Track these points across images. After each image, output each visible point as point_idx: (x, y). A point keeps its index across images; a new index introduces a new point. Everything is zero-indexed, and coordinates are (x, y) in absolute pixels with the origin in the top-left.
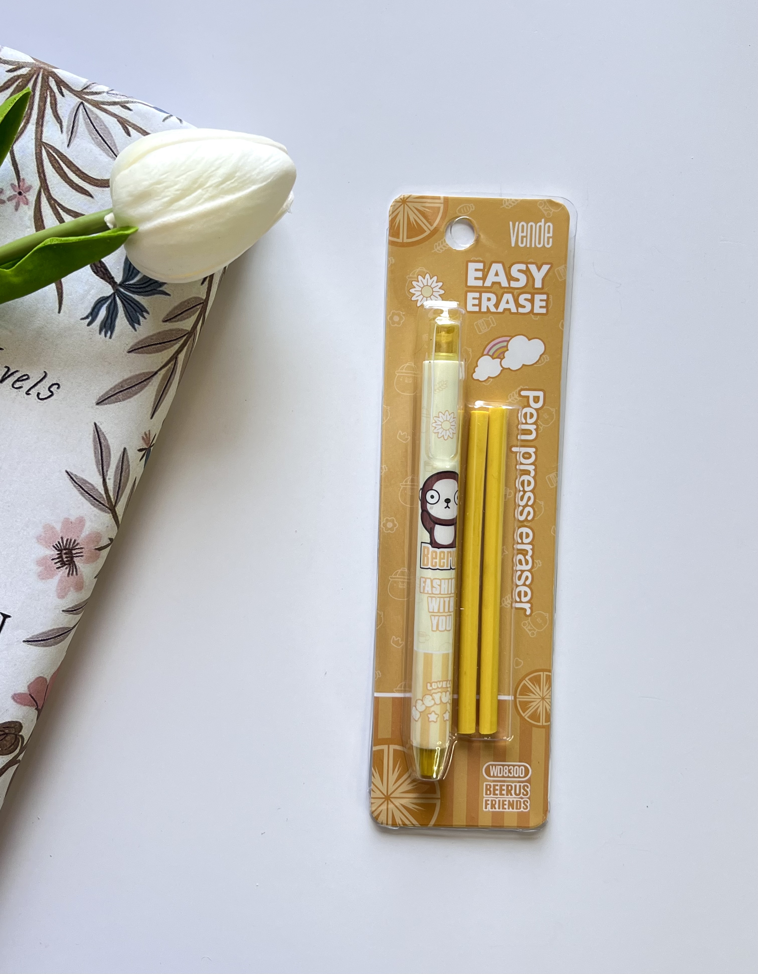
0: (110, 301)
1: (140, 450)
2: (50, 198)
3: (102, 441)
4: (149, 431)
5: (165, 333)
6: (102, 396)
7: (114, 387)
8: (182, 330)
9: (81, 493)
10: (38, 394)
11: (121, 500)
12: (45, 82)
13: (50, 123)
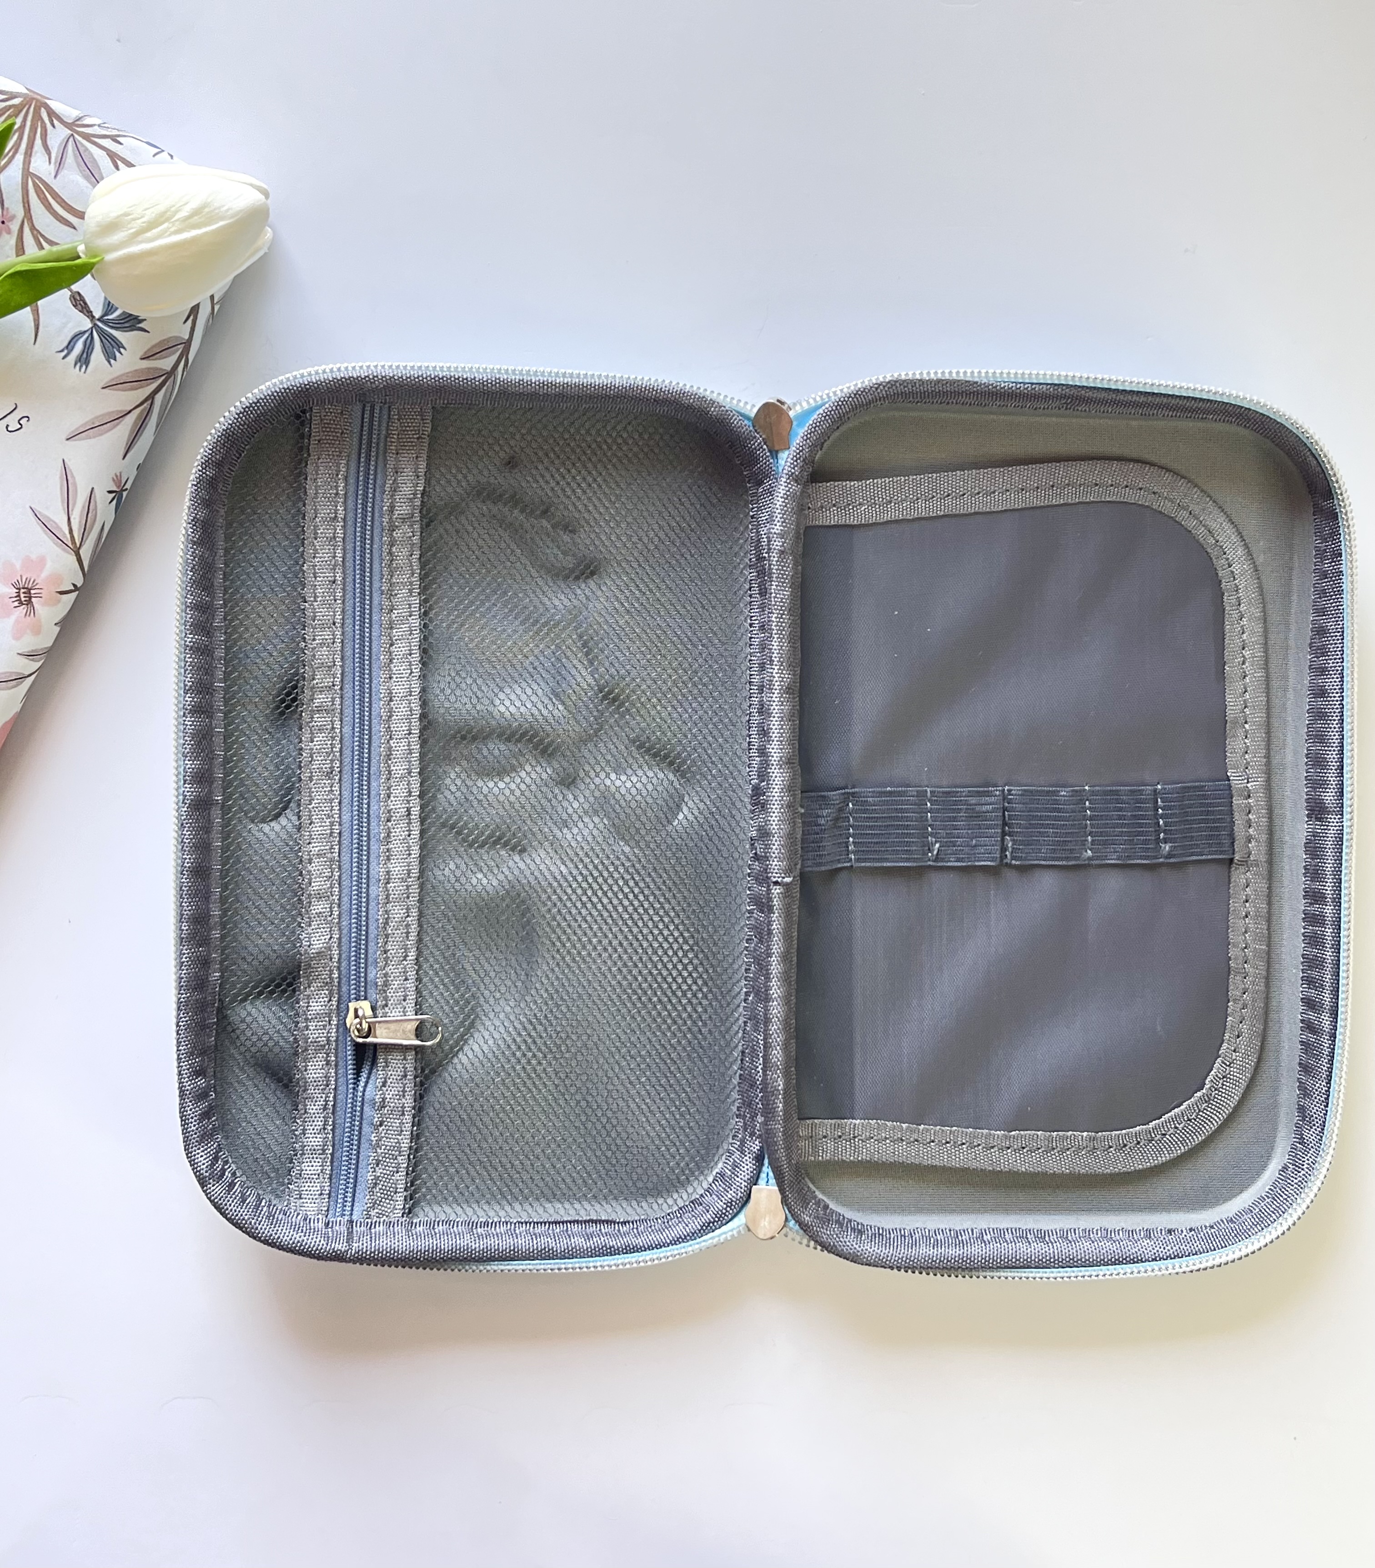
0: (86, 335)
1: (110, 492)
2: (33, 228)
3: (69, 478)
4: (121, 473)
5: (142, 371)
6: (73, 432)
7: (86, 424)
8: (161, 369)
9: (44, 531)
10: (8, 426)
11: (88, 541)
12: (37, 112)
13: (38, 154)
